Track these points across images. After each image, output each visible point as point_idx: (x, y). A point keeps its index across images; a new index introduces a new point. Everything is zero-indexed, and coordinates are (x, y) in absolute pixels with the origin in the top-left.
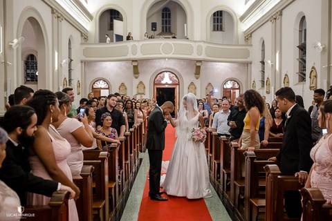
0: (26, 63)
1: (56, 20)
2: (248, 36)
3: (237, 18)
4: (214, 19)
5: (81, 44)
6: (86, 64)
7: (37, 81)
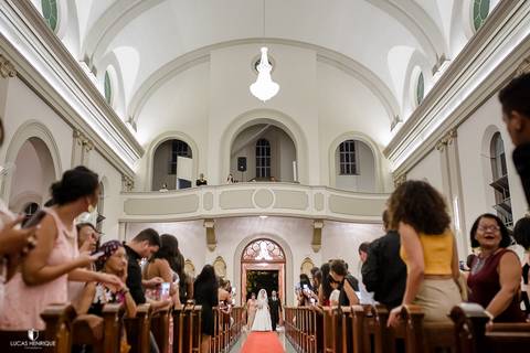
1: (79, 148)
2: (400, 179)
3: (378, 153)
4: (342, 155)
5: (122, 193)
6: (127, 225)
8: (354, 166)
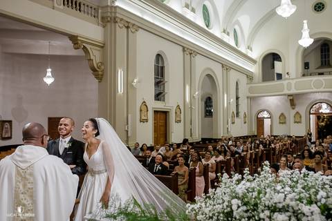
0: (206, 103)
1: (225, 72)
6: (251, 99)
7: (212, 115)
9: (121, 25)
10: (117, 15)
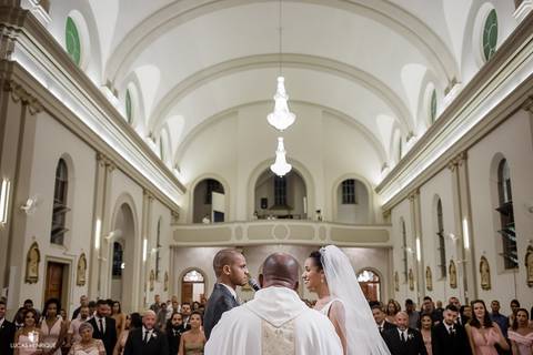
1: (147, 201)
2: (387, 212)
3: (371, 190)
4: (344, 188)
5: (172, 225)
6: (176, 250)
7: (120, 274)
8: (353, 197)
9: (16, 98)
10: (13, 77)
